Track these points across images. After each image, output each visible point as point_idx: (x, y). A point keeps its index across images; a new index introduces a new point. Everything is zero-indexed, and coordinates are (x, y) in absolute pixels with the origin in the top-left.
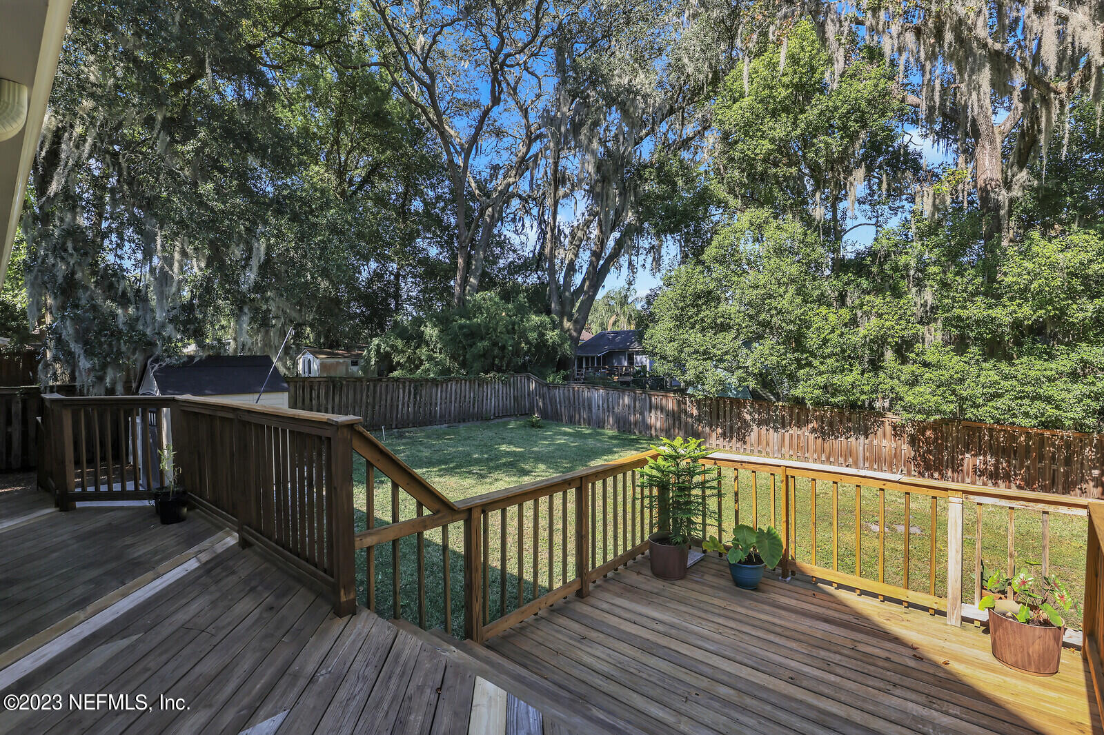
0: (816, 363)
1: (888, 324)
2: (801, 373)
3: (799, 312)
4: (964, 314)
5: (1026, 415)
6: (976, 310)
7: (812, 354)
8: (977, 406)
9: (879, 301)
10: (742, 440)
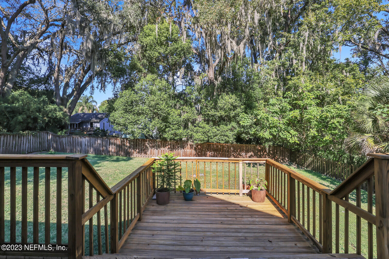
0: (171, 126)
1: (190, 115)
2: (167, 130)
3: (167, 110)
4: (210, 113)
5: (222, 140)
6: (212, 112)
7: (170, 124)
8: (212, 138)
9: (187, 108)
10: (146, 153)
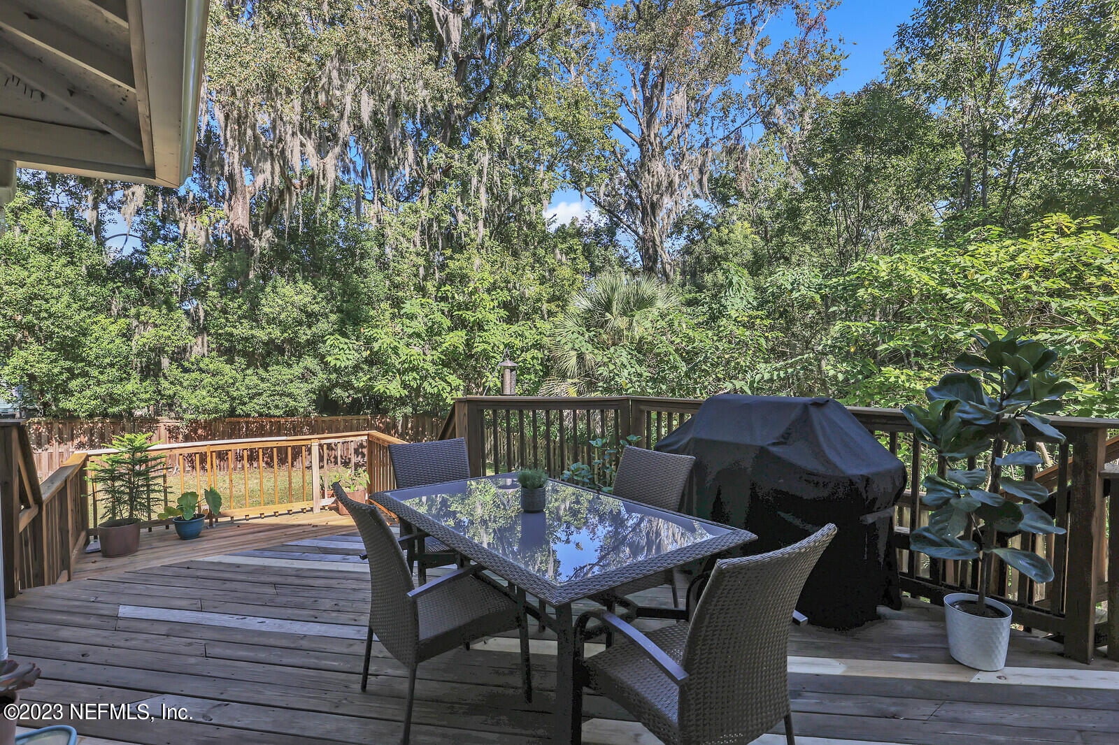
0: (94, 372)
1: (166, 334)
2: (73, 384)
3: (77, 318)
4: (235, 332)
5: (277, 407)
6: (243, 330)
7: (90, 364)
8: (244, 404)
9: (155, 312)
